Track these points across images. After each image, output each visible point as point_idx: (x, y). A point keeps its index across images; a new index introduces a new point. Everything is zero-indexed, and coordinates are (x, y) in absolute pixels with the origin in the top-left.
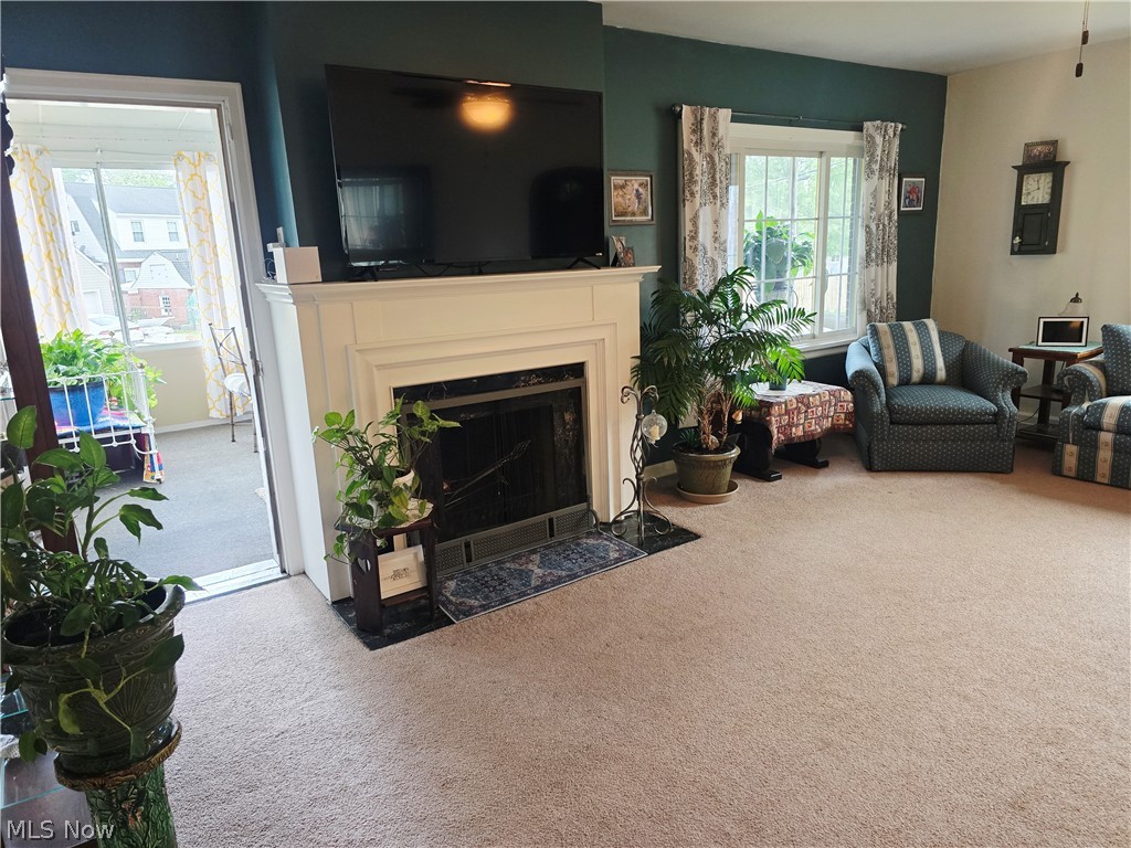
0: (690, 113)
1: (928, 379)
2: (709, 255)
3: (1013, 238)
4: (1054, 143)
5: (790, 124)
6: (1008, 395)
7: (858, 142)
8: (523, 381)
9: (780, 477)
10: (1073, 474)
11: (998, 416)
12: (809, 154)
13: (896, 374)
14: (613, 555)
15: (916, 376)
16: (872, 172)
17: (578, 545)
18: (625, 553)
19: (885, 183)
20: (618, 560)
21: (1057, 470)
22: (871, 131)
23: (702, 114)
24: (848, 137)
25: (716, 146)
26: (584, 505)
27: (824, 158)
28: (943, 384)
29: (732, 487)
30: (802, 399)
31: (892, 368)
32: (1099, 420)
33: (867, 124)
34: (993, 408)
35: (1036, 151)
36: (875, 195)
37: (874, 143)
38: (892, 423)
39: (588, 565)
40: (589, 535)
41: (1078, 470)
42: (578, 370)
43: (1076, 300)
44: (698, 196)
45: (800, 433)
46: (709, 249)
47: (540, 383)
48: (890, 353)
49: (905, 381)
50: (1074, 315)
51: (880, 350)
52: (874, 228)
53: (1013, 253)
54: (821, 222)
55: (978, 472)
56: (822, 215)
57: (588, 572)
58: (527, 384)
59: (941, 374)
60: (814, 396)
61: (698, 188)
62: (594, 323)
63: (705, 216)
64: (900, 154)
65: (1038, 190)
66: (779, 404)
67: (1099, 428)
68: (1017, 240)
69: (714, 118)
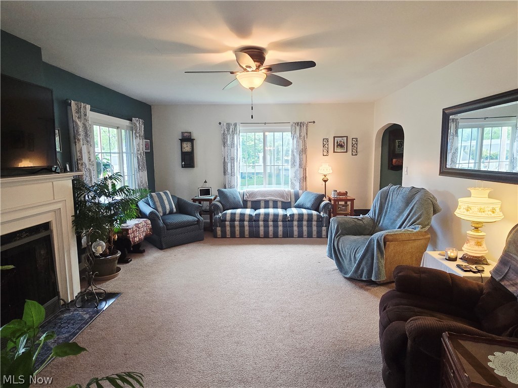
0: (74, 103)
1: (171, 212)
2: (87, 167)
3: (182, 162)
4: (190, 133)
5: (108, 114)
6: (199, 214)
7: (131, 125)
8: (18, 237)
9: (131, 260)
10: (220, 236)
11: (198, 221)
12: (113, 127)
13: (162, 212)
14: (87, 316)
15: (168, 212)
16: (137, 137)
17: (60, 319)
18: (91, 313)
19: (141, 140)
20: (91, 318)
21: (215, 236)
22: (135, 122)
23: (81, 106)
24: (127, 123)
25: (86, 120)
26: (56, 298)
27: (119, 130)
28: (175, 213)
29: (119, 269)
30: (137, 225)
31: (160, 209)
32: (225, 218)
33: (133, 119)
34: (197, 219)
35: (186, 134)
36: (139, 145)
37: (136, 126)
38: (167, 230)
39: (77, 326)
40: (63, 312)
41: (222, 235)
42: (46, 226)
43: (206, 182)
44: (81, 141)
45: (138, 240)
46: (87, 165)
47: (27, 236)
48: (158, 204)
49: (165, 214)
50: (206, 186)
51: (154, 203)
52: (139, 157)
53: (182, 167)
54: (121, 154)
55: (195, 242)
56: (121, 152)
57: (80, 329)
58: (21, 238)
59: (175, 210)
60: (140, 224)
61: (81, 137)
62: (55, 201)
63: (84, 149)
64: (144, 131)
65: (187, 147)
66: (130, 229)
67: (226, 221)
68: (183, 163)
69: (85, 108)
